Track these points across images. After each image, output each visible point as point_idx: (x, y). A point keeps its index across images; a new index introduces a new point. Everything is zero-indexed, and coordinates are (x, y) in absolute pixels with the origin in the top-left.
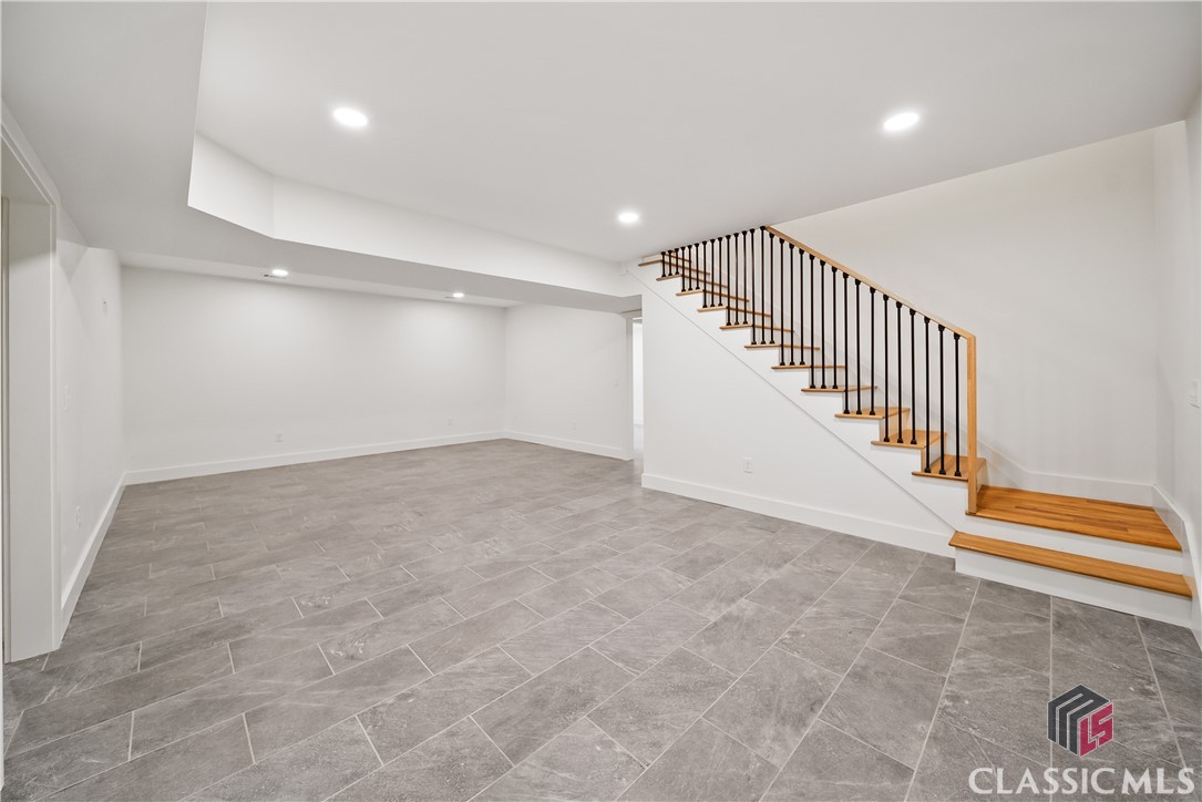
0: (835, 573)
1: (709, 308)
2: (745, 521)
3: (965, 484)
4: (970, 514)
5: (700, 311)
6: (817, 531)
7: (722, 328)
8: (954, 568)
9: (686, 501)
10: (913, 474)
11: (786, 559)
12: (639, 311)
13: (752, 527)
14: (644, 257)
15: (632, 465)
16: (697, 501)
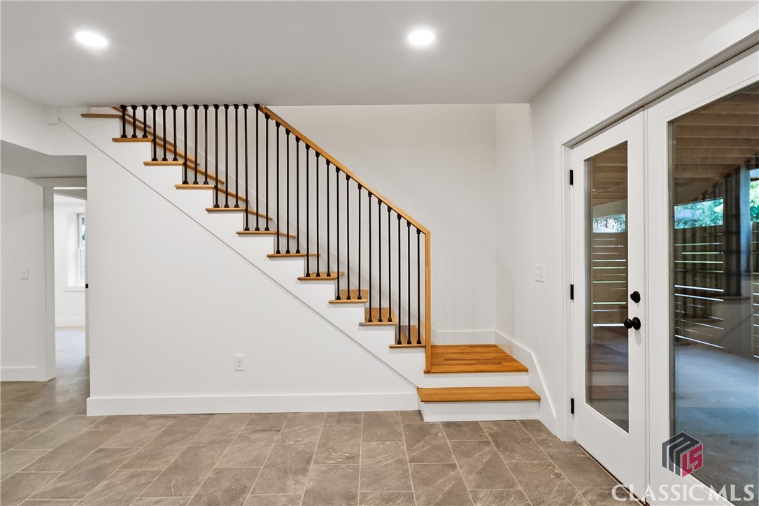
0: (353, 458)
1: (191, 185)
2: (243, 427)
3: (424, 349)
4: (427, 372)
5: (178, 188)
6: (315, 417)
7: (209, 211)
8: (422, 419)
9: (160, 421)
10: (390, 347)
11: (306, 460)
12: (81, 179)
13: (254, 431)
14: (90, 106)
15: (53, 387)
16: (175, 416)
